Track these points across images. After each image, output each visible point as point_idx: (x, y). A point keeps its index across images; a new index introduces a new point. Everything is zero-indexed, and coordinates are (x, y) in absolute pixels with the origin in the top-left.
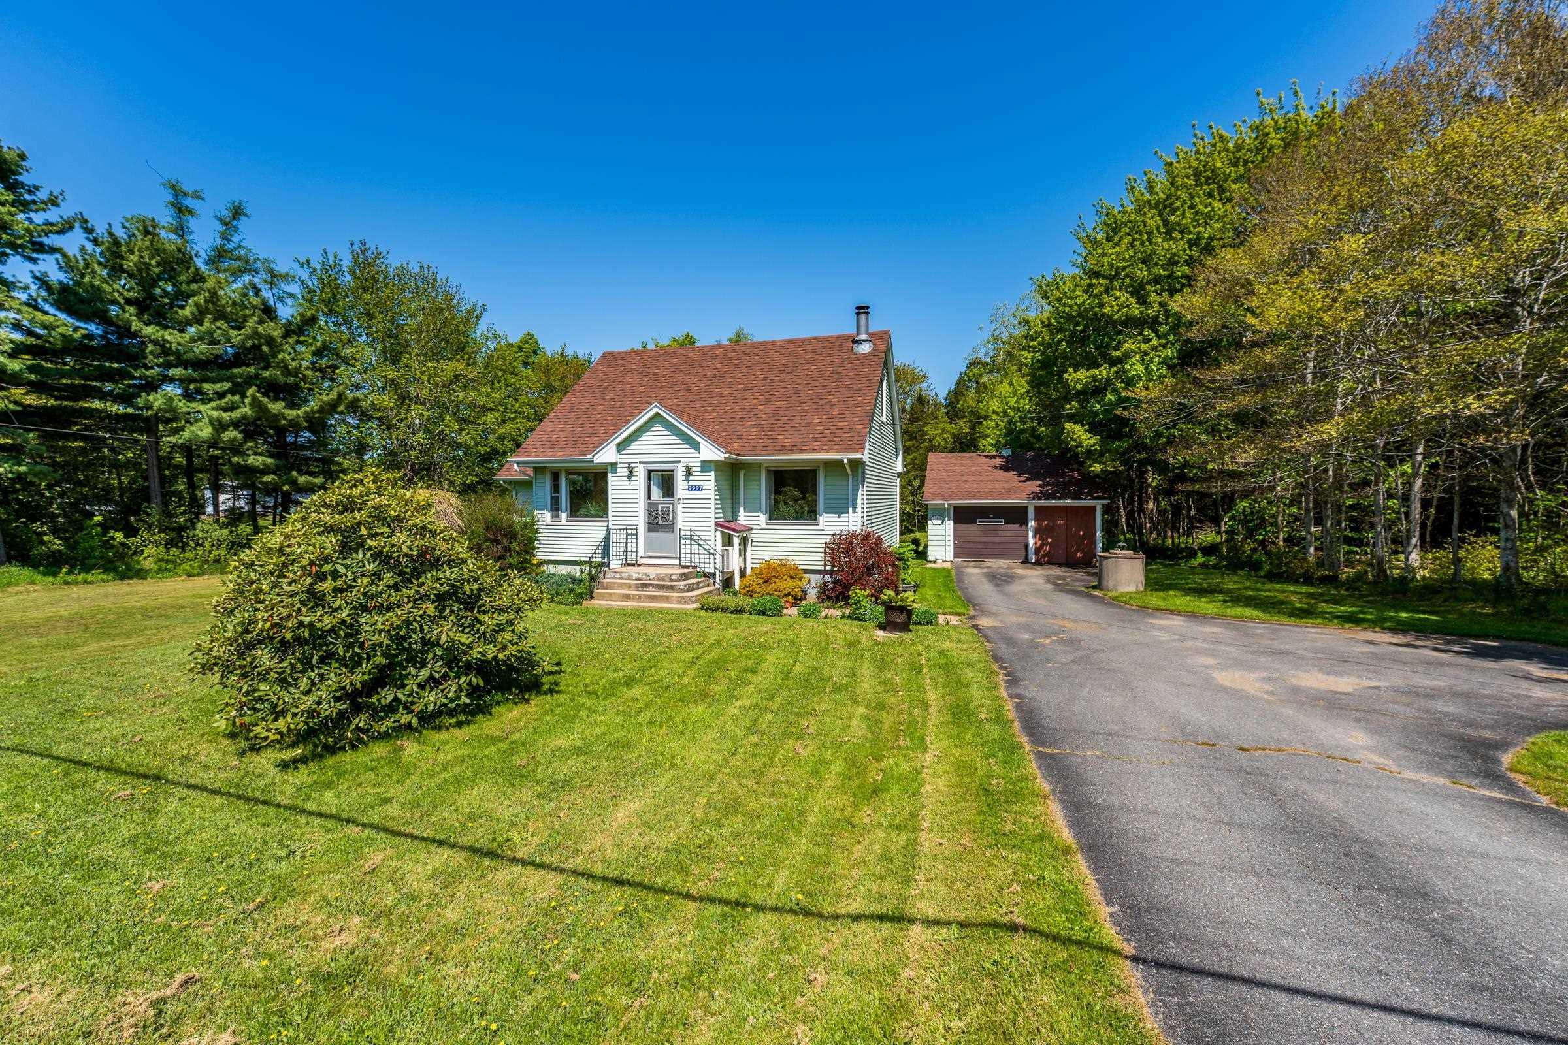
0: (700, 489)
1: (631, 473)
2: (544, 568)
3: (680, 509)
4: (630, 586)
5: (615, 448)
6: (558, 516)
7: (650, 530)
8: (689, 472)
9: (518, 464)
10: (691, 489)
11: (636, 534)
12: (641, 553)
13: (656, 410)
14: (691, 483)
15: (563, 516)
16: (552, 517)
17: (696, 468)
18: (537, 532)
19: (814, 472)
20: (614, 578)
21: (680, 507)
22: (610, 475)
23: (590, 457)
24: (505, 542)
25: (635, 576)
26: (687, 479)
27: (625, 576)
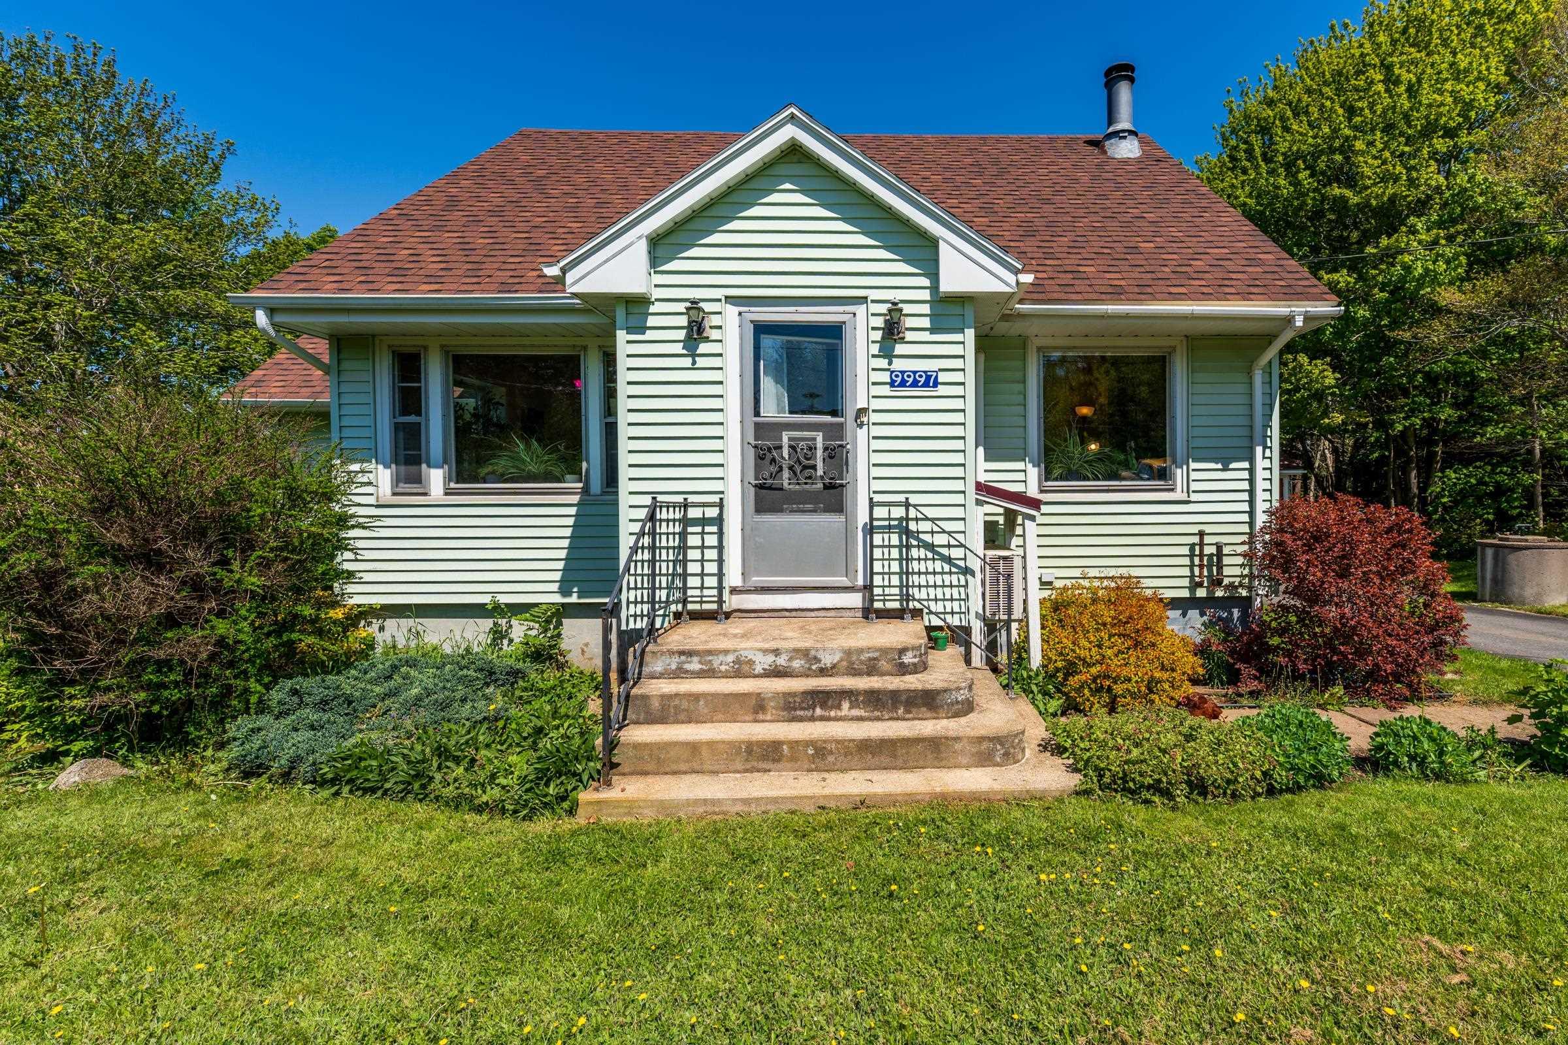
0: (930, 381)
1: (696, 332)
2: (369, 630)
3: (860, 442)
4: (757, 706)
5: (642, 247)
6: (417, 479)
7: (761, 507)
8: (892, 331)
9: (271, 311)
10: (900, 381)
11: (719, 521)
12: (734, 577)
13: (789, 132)
14: (898, 365)
15: (436, 478)
16: (397, 480)
17: (917, 318)
18: (342, 521)
19: (1159, 364)
20: (679, 673)
21: (862, 434)
22: (621, 336)
23: (552, 271)
24: (198, 562)
25: (763, 662)
26: (887, 353)
27: (724, 663)
